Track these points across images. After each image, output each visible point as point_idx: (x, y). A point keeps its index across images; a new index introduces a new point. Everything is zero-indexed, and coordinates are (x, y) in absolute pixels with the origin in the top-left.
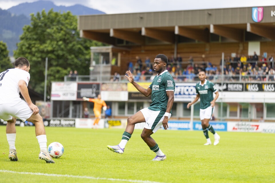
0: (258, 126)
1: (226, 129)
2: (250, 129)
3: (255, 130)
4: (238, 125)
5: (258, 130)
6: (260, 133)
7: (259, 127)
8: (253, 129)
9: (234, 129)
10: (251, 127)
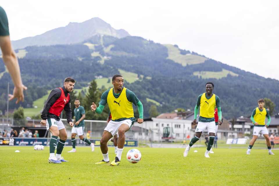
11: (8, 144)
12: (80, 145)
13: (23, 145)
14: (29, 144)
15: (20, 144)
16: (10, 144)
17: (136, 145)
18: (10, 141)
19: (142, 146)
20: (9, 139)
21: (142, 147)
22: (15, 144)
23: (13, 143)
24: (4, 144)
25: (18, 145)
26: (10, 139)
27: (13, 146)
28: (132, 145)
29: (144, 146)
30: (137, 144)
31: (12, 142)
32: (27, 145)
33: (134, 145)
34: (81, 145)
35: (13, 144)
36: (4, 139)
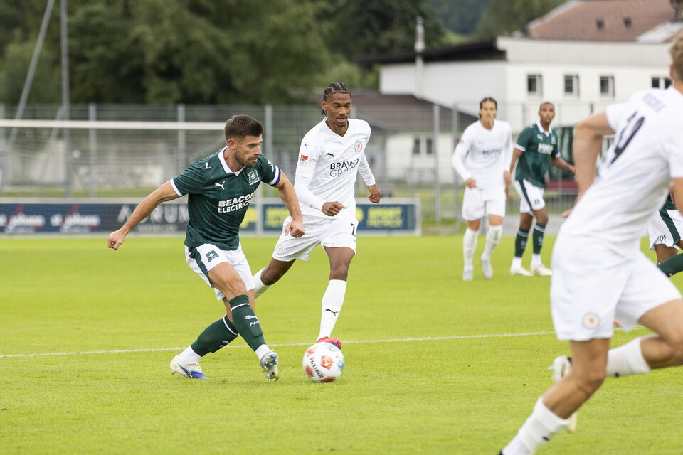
12: (150, 227)
17: (409, 224)
19: (438, 228)
21: (436, 234)
28: (388, 223)
29: (449, 229)
30: (414, 220)
33: (399, 222)
34: (155, 227)
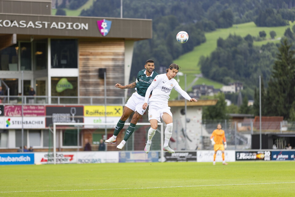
0: (72, 156)
1: (32, 162)
2: (63, 160)
3: (69, 161)
4: (48, 155)
5: (73, 161)
6: (75, 163)
7: (74, 157)
8: (67, 160)
9: (42, 160)
10: (63, 158)
11: (263, 159)
13: (282, 159)
14: (289, 159)
15: (278, 158)
16: (265, 159)
18: (265, 155)
20: (264, 152)
22: (272, 158)
23: (270, 157)
24: (258, 159)
25: (275, 159)
26: (266, 152)
27: (269, 161)
31: (267, 156)
32: (286, 159)
35: (269, 159)
36: (258, 153)
